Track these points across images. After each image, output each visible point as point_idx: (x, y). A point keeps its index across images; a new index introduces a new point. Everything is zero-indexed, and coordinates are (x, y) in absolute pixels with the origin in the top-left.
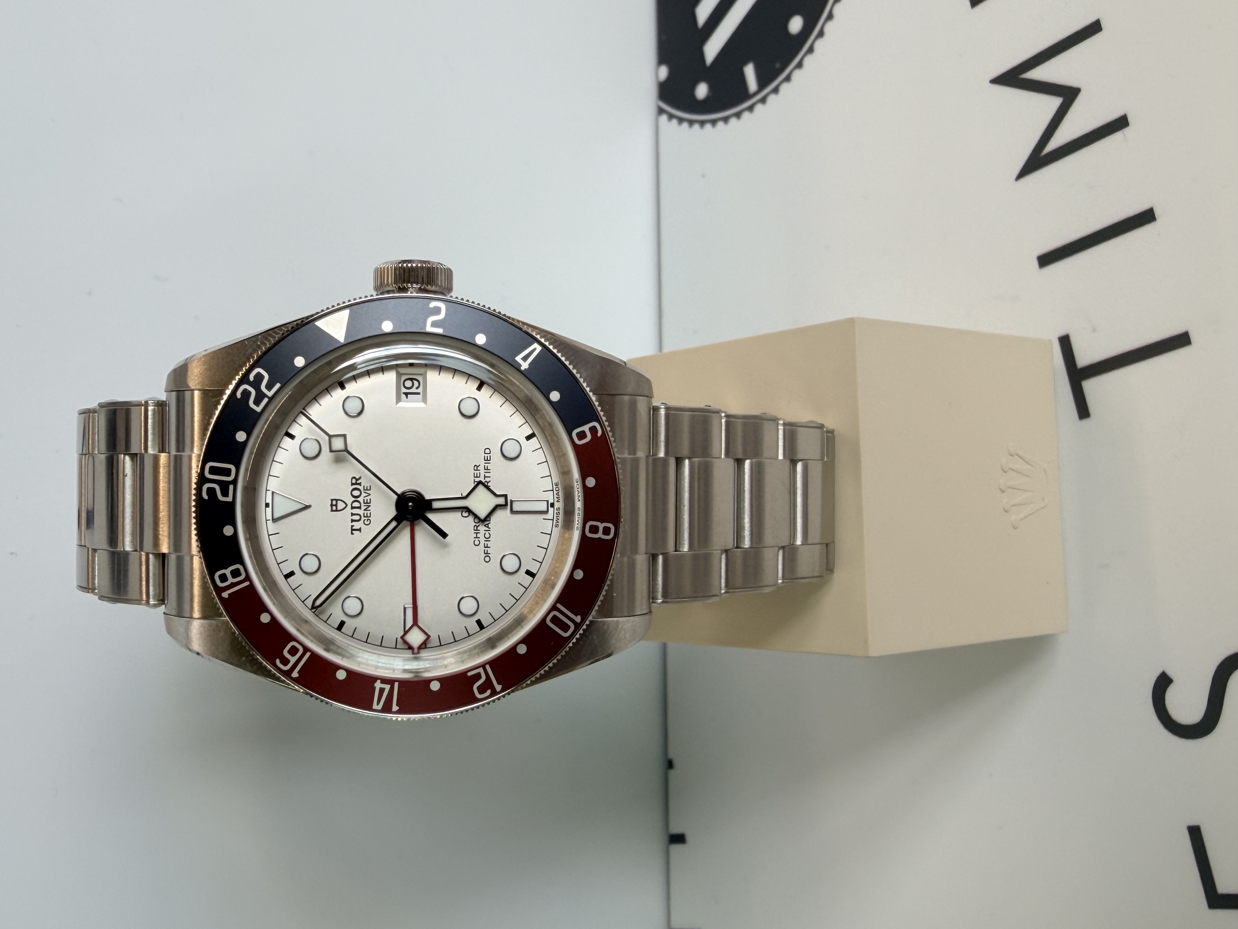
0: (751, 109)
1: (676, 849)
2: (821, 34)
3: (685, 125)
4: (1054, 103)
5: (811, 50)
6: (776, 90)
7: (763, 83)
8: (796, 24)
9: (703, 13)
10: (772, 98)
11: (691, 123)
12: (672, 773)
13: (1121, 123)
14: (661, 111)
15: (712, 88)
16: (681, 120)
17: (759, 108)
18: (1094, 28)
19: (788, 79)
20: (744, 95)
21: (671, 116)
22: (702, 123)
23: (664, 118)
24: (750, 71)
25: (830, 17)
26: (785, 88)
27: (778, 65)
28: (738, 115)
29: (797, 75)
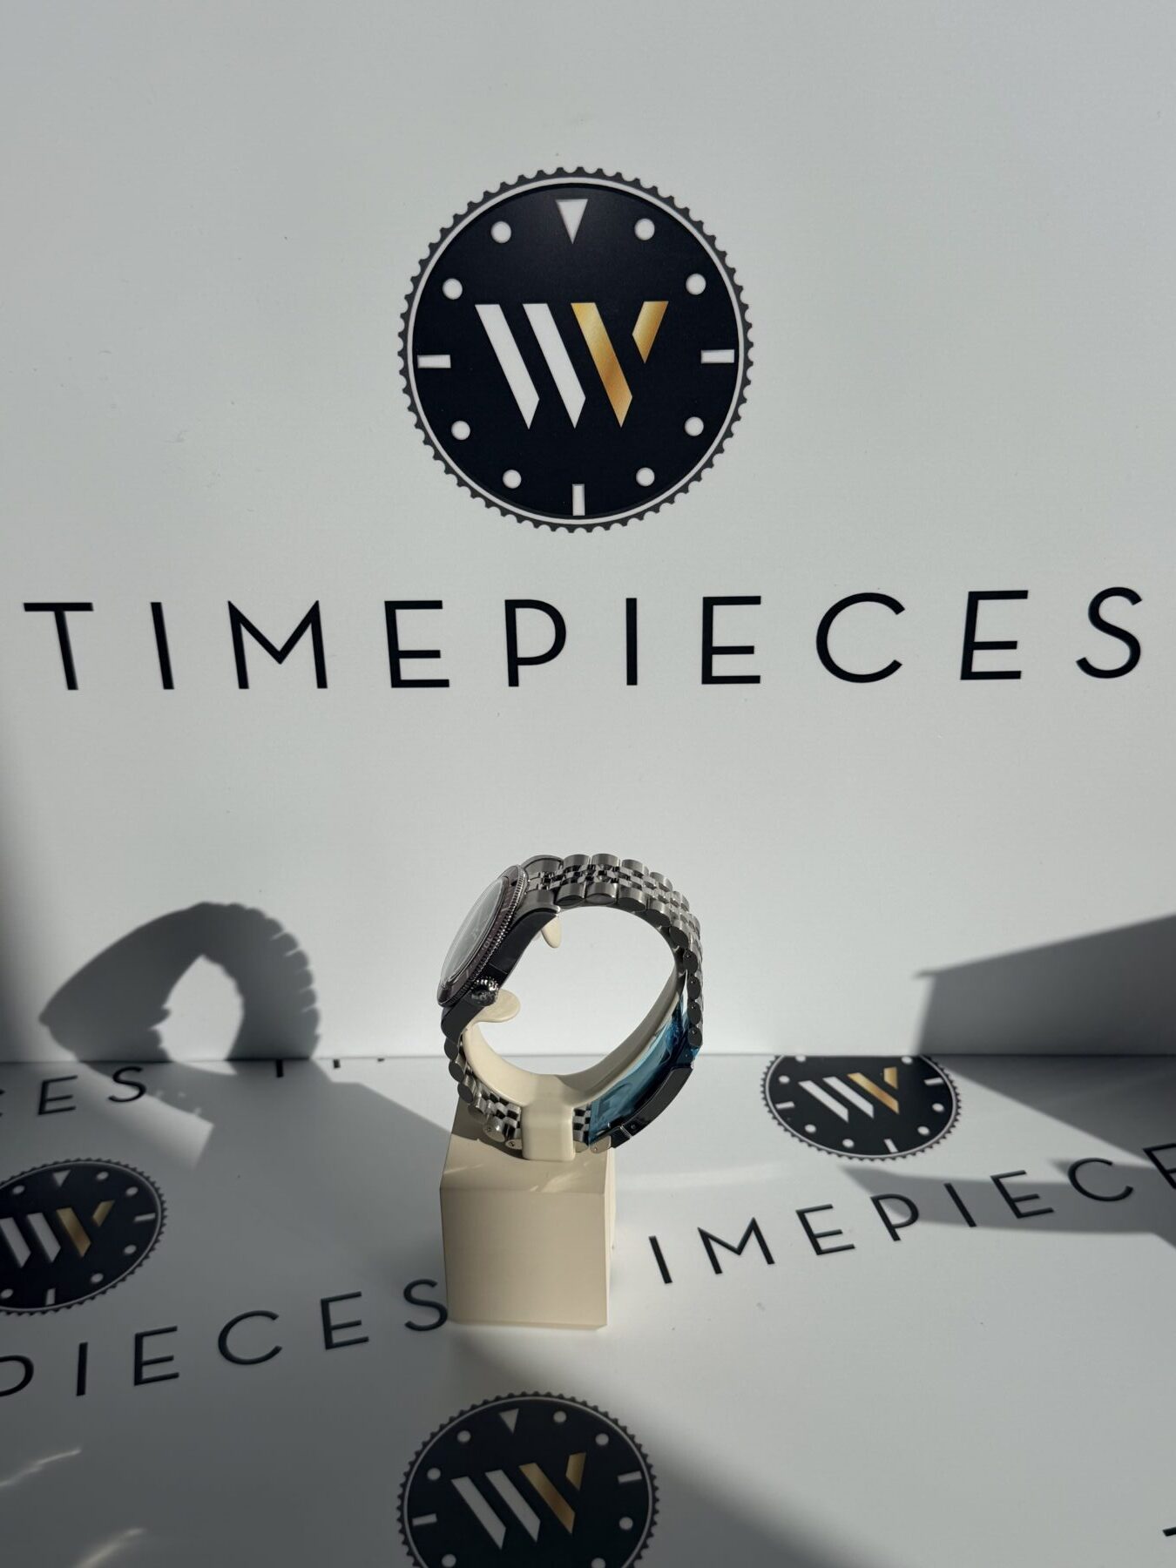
0: (767, 1105)
1: (331, 1064)
2: (801, 1141)
3: (765, 1070)
4: (736, 1244)
5: (793, 1135)
6: (775, 1118)
7: (781, 1112)
8: (811, 1129)
9: (833, 1082)
10: (771, 1116)
11: (766, 1074)
12: (375, 1062)
13: (718, 1270)
14: (777, 1057)
15: (785, 1086)
16: (769, 1068)
17: (767, 1109)
18: (770, 1260)
19: (780, 1124)
20: (775, 1102)
21: (772, 1063)
22: (764, 1080)
23: (773, 1059)
24: (790, 1105)
25: (810, 1145)
26: (775, 1122)
27: (789, 1119)
28: (765, 1098)
29: (782, 1128)
